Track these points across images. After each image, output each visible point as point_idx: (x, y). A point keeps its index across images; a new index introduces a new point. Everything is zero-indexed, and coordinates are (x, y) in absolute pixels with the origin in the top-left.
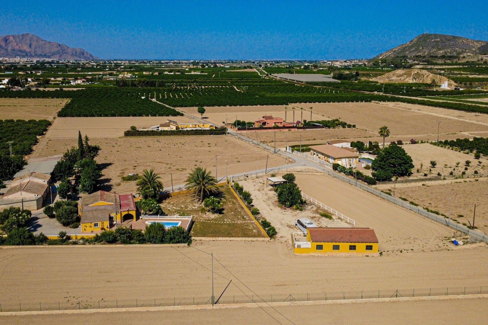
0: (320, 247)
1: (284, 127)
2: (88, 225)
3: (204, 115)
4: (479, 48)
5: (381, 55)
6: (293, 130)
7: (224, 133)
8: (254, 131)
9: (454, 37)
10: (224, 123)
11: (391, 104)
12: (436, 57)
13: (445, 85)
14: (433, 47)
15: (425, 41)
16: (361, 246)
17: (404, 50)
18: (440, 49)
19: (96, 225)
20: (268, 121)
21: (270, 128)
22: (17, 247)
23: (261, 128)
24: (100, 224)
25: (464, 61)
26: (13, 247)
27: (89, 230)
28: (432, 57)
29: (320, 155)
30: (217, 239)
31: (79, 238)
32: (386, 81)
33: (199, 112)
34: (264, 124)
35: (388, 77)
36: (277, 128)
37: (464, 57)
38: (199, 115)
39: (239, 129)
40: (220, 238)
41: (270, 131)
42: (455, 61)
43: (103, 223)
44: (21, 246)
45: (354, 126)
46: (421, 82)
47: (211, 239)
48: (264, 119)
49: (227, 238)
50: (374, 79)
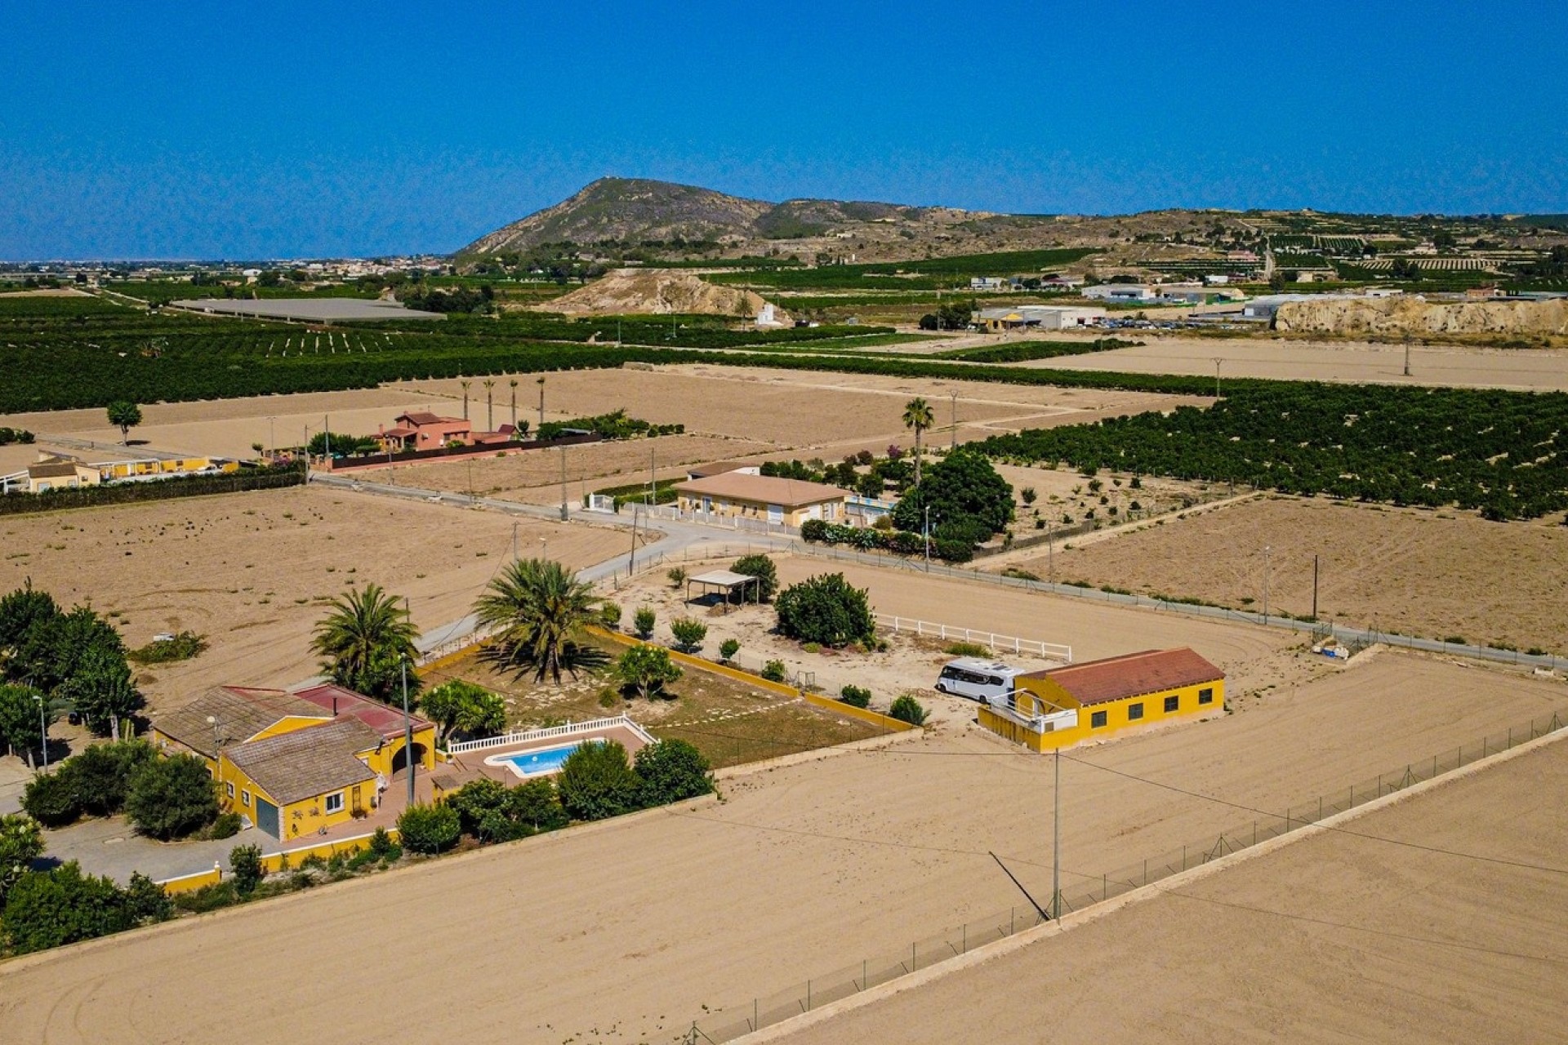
0: (1099, 720)
1: (480, 447)
2: (306, 807)
3: (135, 432)
4: (756, 222)
5: (482, 241)
6: (511, 452)
7: (298, 480)
8: (384, 467)
9: (690, 190)
10: (257, 448)
11: (688, 370)
12: (660, 244)
13: (768, 317)
14: (639, 218)
15: (612, 198)
16: (1188, 695)
17: (555, 224)
18: (658, 224)
19: (333, 802)
20: (424, 430)
21: (437, 453)
22: (70, 949)
23: (409, 455)
24: (345, 795)
25: (736, 255)
26: (53, 953)
27: (308, 825)
28: (649, 244)
29: (720, 507)
30: (777, 762)
31: (295, 862)
32: (585, 311)
33: (115, 421)
34: (411, 439)
35: (587, 301)
36: (460, 449)
37: (734, 245)
38: (115, 434)
39: (337, 465)
40: (788, 760)
41: (439, 460)
42: (713, 254)
43: (356, 790)
44: (86, 945)
45: (680, 429)
46: (687, 309)
47: (759, 766)
48: (404, 425)
49: (808, 755)
50: (542, 308)
